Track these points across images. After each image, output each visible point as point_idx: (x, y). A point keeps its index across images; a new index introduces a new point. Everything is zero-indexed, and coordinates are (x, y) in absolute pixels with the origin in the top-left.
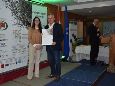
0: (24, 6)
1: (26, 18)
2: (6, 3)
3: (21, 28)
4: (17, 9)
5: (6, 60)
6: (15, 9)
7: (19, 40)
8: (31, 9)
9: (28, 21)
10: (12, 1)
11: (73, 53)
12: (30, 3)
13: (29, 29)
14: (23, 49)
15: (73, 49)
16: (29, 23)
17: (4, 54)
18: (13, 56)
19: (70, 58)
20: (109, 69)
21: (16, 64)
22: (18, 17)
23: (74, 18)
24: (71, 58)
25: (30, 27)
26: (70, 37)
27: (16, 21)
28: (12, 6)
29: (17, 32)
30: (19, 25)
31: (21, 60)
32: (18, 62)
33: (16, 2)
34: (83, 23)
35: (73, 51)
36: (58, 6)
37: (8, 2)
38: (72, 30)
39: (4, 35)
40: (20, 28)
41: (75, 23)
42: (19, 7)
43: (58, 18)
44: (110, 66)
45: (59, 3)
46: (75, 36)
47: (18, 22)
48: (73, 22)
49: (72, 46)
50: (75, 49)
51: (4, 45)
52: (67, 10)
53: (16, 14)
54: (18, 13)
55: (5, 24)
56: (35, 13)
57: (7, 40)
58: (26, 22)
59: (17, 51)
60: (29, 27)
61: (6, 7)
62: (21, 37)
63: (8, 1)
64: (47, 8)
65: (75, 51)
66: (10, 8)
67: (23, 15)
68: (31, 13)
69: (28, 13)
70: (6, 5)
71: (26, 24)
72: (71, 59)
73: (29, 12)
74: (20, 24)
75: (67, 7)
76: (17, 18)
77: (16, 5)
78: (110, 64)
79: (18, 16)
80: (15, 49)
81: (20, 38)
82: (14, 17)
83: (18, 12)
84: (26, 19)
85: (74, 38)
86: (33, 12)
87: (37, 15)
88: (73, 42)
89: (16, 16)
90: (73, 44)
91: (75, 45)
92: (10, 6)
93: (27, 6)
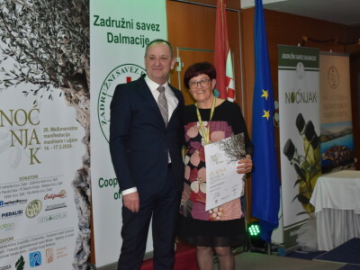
1: (61, 52)
3: (37, 97)
4: (19, 9)
6: (5, 10)
7: (33, 156)
8: (86, 5)
9: (72, 66)
11: (302, 210)
13: (77, 101)
14: (52, 197)
15: (301, 189)
16: (78, 74)
19: (286, 234)
21: (20, 269)
22: (21, 46)
23: (306, 39)
24: (292, 234)
25: (81, 92)
27: (12, 68)
29: (21, 119)
30: (30, 86)
31: (43, 252)
32: (27, 260)
34: (352, 60)
35: (304, 198)
38: (292, 98)
40: (35, 98)
41: (307, 64)
42: (27, 2)
46: (311, 125)
47: (25, 71)
48: (299, 57)
49: (296, 177)
50: (311, 190)
53: (15, 34)
54: (21, 27)
56: (108, 22)
58: (63, 68)
59: (23, 207)
60: (77, 90)
62: (42, 140)
67: (47, 37)
68: (87, 25)
69: (70, 27)
71: (66, 78)
72: (296, 236)
73: (76, 20)
74: (32, 81)
76: (18, 50)
79: (25, 42)
80: (15, 199)
81: (35, 145)
82: (5, 47)
83: (20, 23)
84: (64, 56)
85: (304, 136)
86: (99, 22)
87: (116, 31)
88: (299, 157)
89: (11, 43)
90: (300, 165)
91: (313, 168)
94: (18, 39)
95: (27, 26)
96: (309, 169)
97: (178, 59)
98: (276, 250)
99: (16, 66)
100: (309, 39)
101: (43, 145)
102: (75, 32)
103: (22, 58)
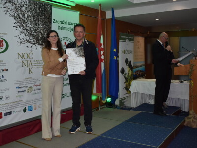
0: (38, 11)
2: (5, 6)
3: (32, 49)
4: (26, 16)
5: (5, 105)
6: (21, 16)
7: (30, 70)
8: (50, 15)
10: (16, 2)
11: (126, 93)
12: (47, 4)
14: (37, 86)
15: (126, 85)
17: (2, 95)
18: (18, 99)
19: (120, 101)
20: (188, 120)
21: (25, 111)
22: (26, 29)
23: (129, 31)
24: (122, 101)
26: (122, 64)
27: (23, 37)
28: (16, 11)
29: (26, 57)
30: (29, 45)
31: (33, 106)
32: (27, 108)
33: (23, 3)
34: (145, 40)
35: (127, 88)
36: (98, 11)
37: (8, 4)
38: (124, 52)
39: (3, 61)
40: (30, 49)
41: (130, 40)
42: (29, 13)
43: (98, 32)
44: (190, 116)
45: (100, 5)
46: (130, 61)
47: (28, 39)
48: (127, 37)
49: (124, 81)
50: (129, 85)
51: (2, 79)
52: (116, 16)
53: (24, 25)
55: (4, 43)
56: (58, 22)
57: (7, 70)
58: (41, 38)
59: (26, 89)
61: (6, 12)
62: (33, 64)
63: (10, 2)
64: (78, 13)
65: (130, 90)
66: (12, 14)
67: (36, 26)
68: (50, 22)
69: (44, 23)
70: (6, 9)
71: (42, 42)
72: (124, 102)
73: (47, 21)
74: (30, 42)
75: (115, 11)
76: (25, 31)
77: (23, 9)
78: (191, 113)
79: (28, 28)
80: (22, 86)
81: (30, 66)
82: (20, 30)
83: (26, 21)
84: (42, 34)
85: (128, 66)
86: (55, 22)
87: (61, 25)
88: (126, 74)
89: (23, 28)
90: (126, 77)
91: (131, 78)
92: (12, 11)
93: (42, 11)
94: (25, 27)
95: (29, 22)
96: (129, 78)
98: (116, 107)
100: (130, 31)
101: (33, 67)
102: (46, 25)
103: (26, 34)
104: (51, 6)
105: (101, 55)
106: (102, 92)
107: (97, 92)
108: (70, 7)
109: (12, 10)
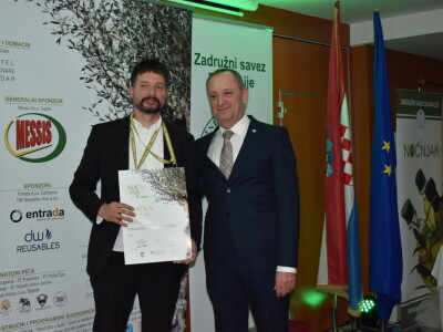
0: (152, 30)
2: (57, 18)
4: (116, 45)
5: (53, 323)
6: (101, 46)
8: (187, 41)
9: (171, 111)
10: (87, 5)
11: (422, 283)
15: (420, 258)
16: (177, 120)
17: (44, 290)
19: (403, 311)
22: (119, 88)
23: (423, 82)
24: (410, 311)
26: (405, 191)
27: (107, 112)
28: (89, 31)
31: (135, 324)
33: (108, 8)
35: (424, 269)
36: (330, 23)
37: (65, 13)
38: (412, 151)
39: (48, 185)
41: (429, 112)
42: (125, 37)
43: (332, 89)
45: (337, 5)
46: (432, 181)
47: (121, 116)
48: (419, 103)
49: (415, 243)
50: (431, 259)
51: (45, 241)
52: (386, 38)
53: (111, 74)
54: (117, 66)
55: (53, 129)
56: (206, 62)
57: (62, 213)
61: (58, 36)
63: (69, 6)
64: (269, 31)
65: (433, 273)
66: (77, 40)
68: (189, 65)
70: (58, 28)
72: (415, 314)
73: (177, 58)
75: (384, 21)
76: (113, 92)
79: (122, 82)
82: (100, 88)
83: (117, 61)
85: (424, 196)
86: (200, 61)
88: (419, 220)
89: (107, 84)
90: (420, 230)
91: (434, 234)
92: (77, 32)
93: (164, 27)
94: (114, 80)
95: (124, 64)
96: (429, 235)
97: (281, 104)
99: (111, 110)
100: (426, 82)
102: (175, 72)
103: (118, 101)
104: (189, 13)
105: (343, 163)
106: (347, 281)
107: (332, 280)
108: (241, 14)
109: (76, 28)
